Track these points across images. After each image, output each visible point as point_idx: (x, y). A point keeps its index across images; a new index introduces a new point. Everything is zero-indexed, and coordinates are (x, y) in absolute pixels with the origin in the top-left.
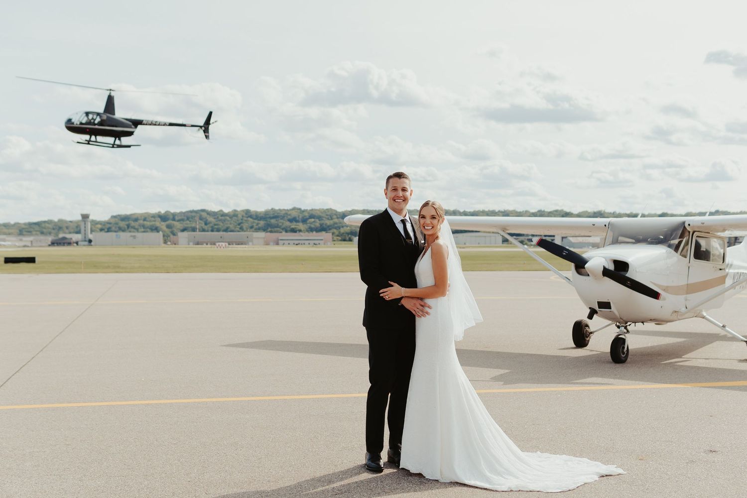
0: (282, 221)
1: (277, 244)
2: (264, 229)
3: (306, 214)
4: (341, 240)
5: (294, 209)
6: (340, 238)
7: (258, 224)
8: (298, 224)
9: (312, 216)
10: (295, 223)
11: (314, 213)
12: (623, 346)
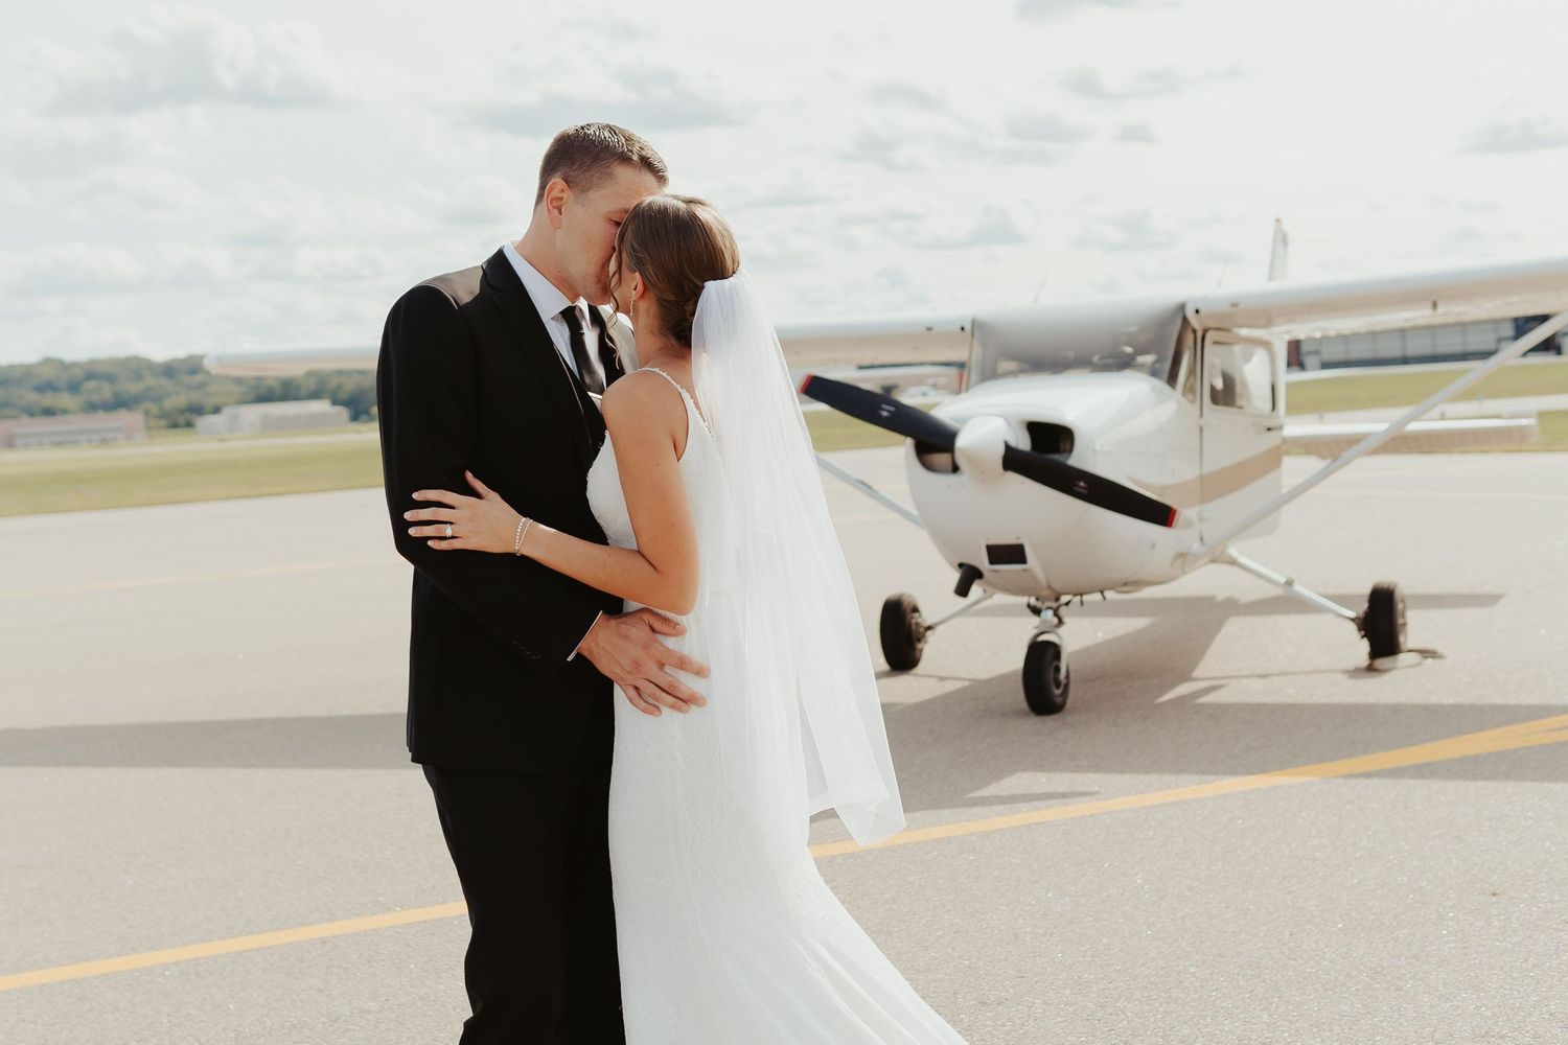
0: (18, 391)
1: (11, 446)
3: (78, 372)
4: (167, 428)
6: (164, 423)
8: (58, 395)
9: (91, 376)
10: (51, 395)
11: (96, 367)
12: (1055, 664)
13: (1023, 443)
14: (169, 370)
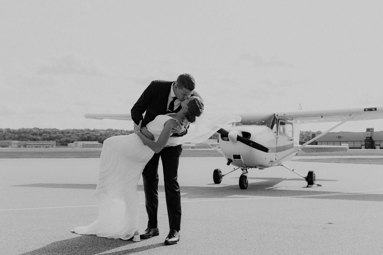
0: (28, 135)
1: (25, 147)
2: (18, 139)
3: (42, 131)
4: (61, 145)
5: (35, 128)
6: (60, 144)
7: (14, 136)
8: (37, 136)
9: (45, 132)
10: (35, 136)
11: (46, 130)
12: (245, 180)
13: (241, 135)
14: (62, 132)
